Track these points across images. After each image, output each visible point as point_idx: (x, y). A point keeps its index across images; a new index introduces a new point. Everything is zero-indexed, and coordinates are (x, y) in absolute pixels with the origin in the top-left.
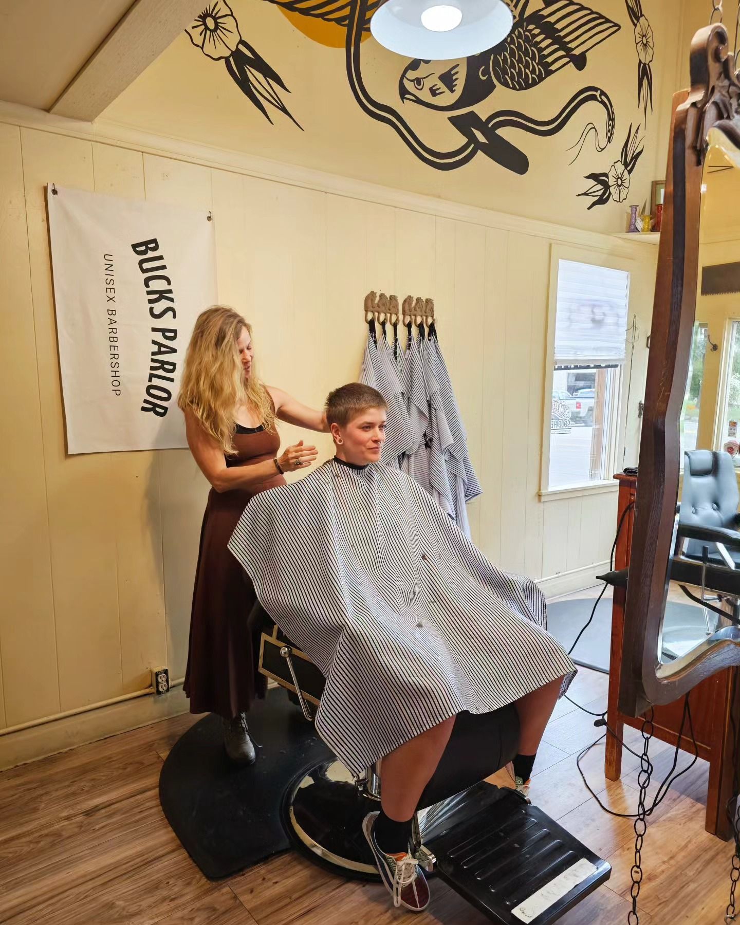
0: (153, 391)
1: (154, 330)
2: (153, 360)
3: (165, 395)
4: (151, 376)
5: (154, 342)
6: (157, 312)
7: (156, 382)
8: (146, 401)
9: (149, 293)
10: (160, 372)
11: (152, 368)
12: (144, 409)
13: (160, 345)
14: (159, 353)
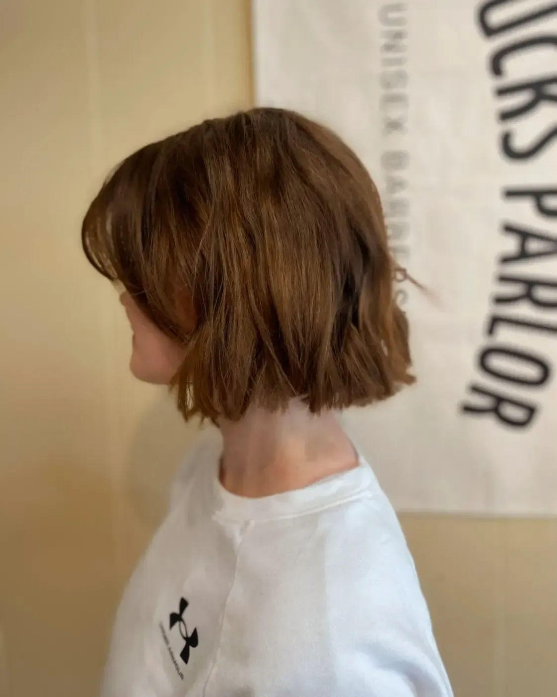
0: (498, 363)
1: (512, 194)
2: (504, 279)
3: (531, 371)
4: (495, 322)
5: (509, 229)
6: (522, 140)
7: (507, 336)
8: (476, 389)
9: (503, 92)
10: (524, 310)
11: (501, 300)
12: (469, 409)
13: (524, 235)
14: (523, 255)
